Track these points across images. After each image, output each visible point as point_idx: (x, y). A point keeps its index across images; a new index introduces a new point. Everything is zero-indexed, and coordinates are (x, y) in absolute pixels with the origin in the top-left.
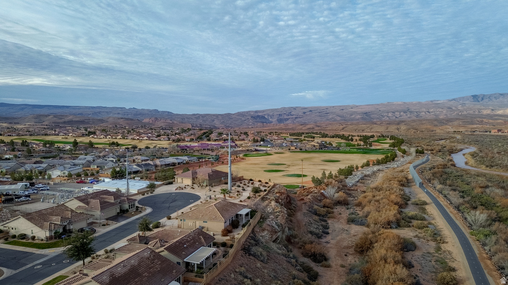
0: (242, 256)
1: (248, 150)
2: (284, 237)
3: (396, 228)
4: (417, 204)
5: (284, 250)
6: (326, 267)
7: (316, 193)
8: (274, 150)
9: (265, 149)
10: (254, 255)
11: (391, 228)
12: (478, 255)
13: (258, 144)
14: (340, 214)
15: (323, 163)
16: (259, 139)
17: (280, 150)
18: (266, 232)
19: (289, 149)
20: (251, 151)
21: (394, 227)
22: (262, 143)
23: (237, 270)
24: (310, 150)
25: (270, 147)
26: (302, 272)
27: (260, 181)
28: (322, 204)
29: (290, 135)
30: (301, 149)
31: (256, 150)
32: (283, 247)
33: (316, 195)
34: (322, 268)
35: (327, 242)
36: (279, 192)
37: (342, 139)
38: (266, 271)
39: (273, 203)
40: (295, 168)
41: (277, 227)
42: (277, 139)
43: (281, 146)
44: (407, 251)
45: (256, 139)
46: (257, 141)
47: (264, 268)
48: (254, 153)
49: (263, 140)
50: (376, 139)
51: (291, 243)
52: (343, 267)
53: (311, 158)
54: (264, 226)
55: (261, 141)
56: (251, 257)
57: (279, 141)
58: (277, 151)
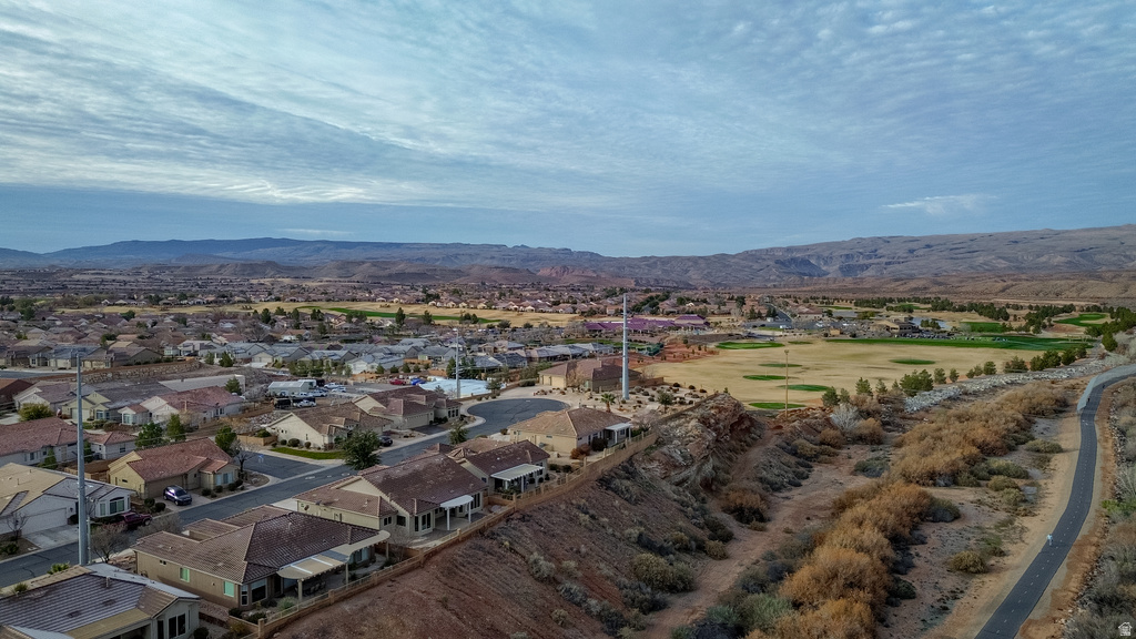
0: (592, 487)
1: (730, 335)
2: (699, 479)
3: (946, 485)
4: (1038, 451)
5: (686, 496)
6: (755, 529)
7: (816, 418)
8: (791, 336)
9: (769, 333)
10: (616, 491)
11: (935, 485)
12: (1079, 538)
13: (759, 322)
14: (850, 458)
15: (891, 365)
16: (764, 312)
17: (805, 337)
18: (656, 464)
19: (826, 335)
20: (739, 337)
21: (942, 483)
22: (769, 320)
23: (574, 502)
24: (876, 337)
25: (783, 330)
26: (702, 528)
27: (692, 388)
28: (819, 438)
29: (856, 304)
30: (854, 336)
31: (750, 336)
32: (687, 493)
33: (814, 421)
34: (747, 531)
35: (787, 498)
36: (717, 407)
37: (981, 314)
38: (626, 512)
39: (694, 422)
40: (817, 373)
41: (681, 459)
42: (807, 313)
43: (809, 328)
44: (933, 521)
45: (757, 311)
46: (760, 316)
47: (626, 509)
48: (744, 341)
49: (773, 314)
50: (1075, 314)
51: (712, 490)
52: (787, 532)
53: (869, 355)
54: (655, 453)
55: (768, 316)
56: (609, 492)
57: (811, 317)
58: (795, 338)
